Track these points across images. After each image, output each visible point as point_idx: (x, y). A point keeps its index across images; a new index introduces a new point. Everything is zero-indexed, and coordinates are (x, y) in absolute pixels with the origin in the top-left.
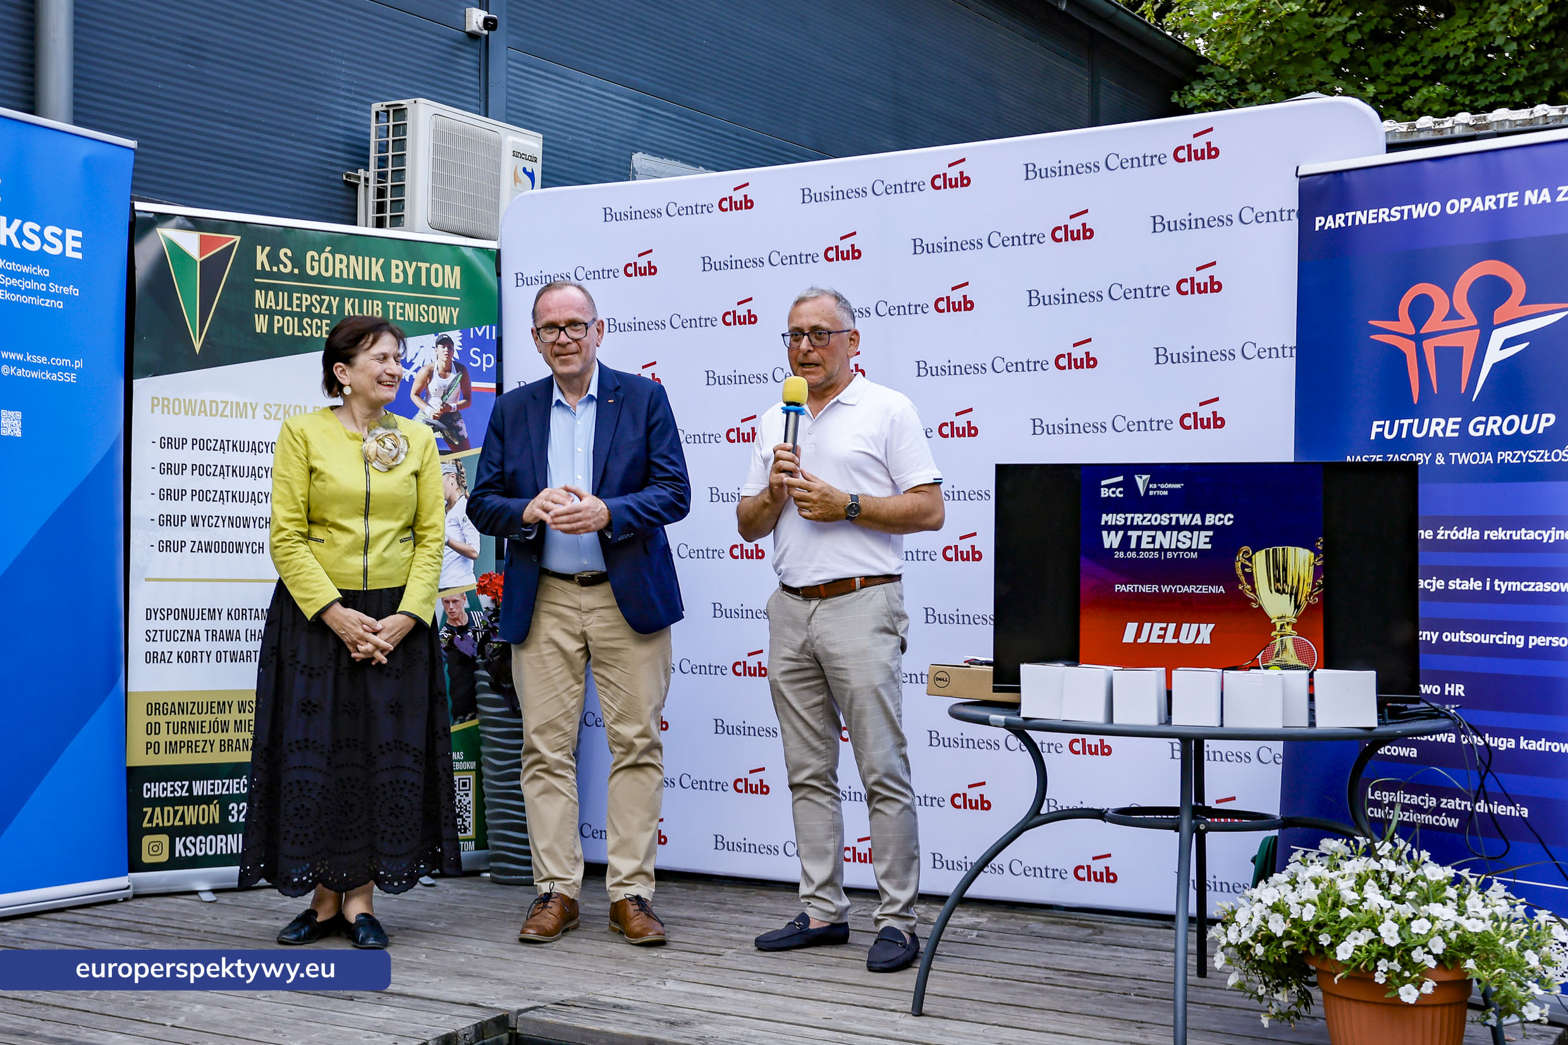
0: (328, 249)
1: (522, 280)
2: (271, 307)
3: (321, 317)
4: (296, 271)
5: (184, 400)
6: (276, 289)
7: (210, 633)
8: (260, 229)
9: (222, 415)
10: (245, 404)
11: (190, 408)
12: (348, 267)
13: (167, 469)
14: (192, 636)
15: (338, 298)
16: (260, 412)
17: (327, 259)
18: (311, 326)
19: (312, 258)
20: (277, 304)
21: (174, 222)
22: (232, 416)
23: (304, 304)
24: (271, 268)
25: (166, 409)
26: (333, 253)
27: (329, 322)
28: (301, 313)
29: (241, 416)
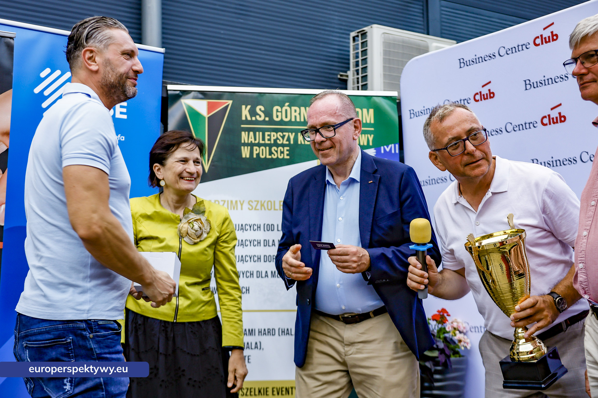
0: (287, 104)
1: (413, 114)
2: (251, 141)
3: (283, 145)
4: (267, 119)
6: (255, 130)
8: (244, 96)
10: (236, 202)
12: (300, 114)
15: (294, 134)
16: (246, 206)
17: (286, 110)
18: (277, 152)
19: (277, 111)
20: (255, 140)
21: (192, 94)
23: (273, 138)
26: (290, 106)
27: (288, 148)
28: (271, 144)
29: (234, 209)
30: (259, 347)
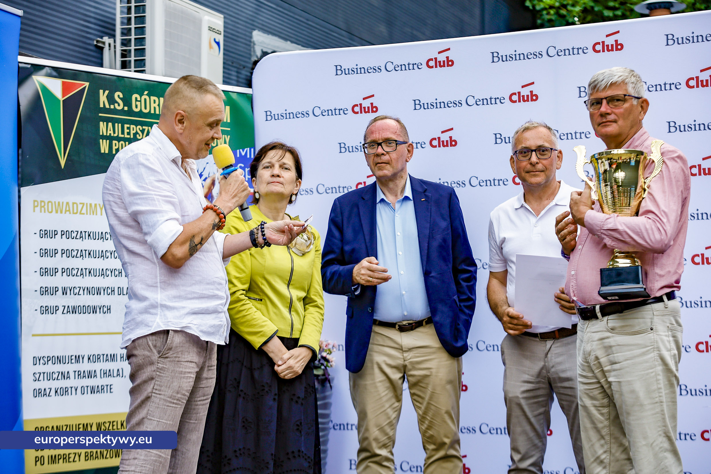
0: (146, 92)
1: (269, 116)
2: (110, 134)
4: (126, 108)
5: (55, 202)
6: (114, 121)
7: (77, 373)
8: (101, 77)
9: (81, 213)
10: (96, 205)
11: (59, 208)
13: (45, 253)
14: (65, 376)
17: (145, 100)
19: (136, 100)
20: (114, 133)
21: (44, 71)
22: (87, 214)
23: (132, 132)
24: (110, 106)
25: (43, 209)
26: (149, 95)
28: (130, 138)
29: (93, 214)
30: (121, 375)
